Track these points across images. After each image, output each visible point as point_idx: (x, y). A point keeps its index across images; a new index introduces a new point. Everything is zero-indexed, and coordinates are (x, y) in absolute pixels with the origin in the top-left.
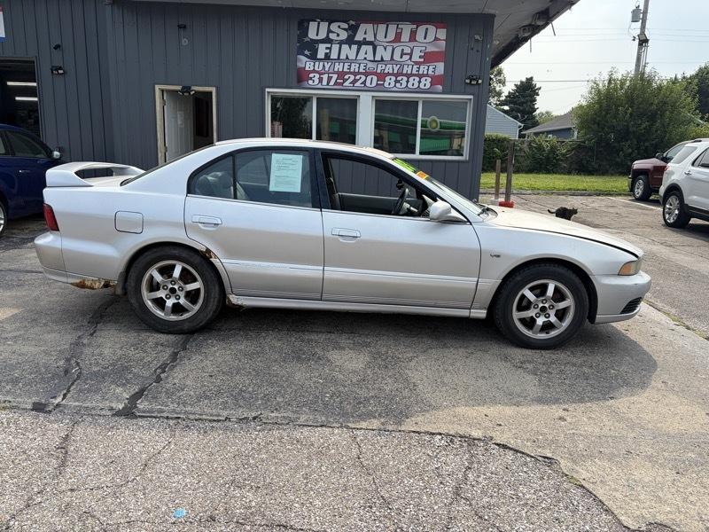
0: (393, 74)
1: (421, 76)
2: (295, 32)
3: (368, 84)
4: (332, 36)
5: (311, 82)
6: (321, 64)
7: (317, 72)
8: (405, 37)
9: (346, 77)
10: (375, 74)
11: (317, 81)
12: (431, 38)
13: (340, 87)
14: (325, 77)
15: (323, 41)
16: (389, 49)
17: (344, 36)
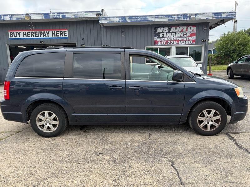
0: (181, 40)
1: (189, 40)
2: (153, 31)
3: (174, 43)
4: (164, 31)
5: (158, 44)
6: (161, 39)
7: (160, 41)
8: (184, 30)
9: (168, 42)
10: (176, 40)
11: (160, 43)
12: (192, 30)
13: (166, 45)
14: (162, 42)
15: (161, 33)
16: (180, 34)
17: (167, 31)
